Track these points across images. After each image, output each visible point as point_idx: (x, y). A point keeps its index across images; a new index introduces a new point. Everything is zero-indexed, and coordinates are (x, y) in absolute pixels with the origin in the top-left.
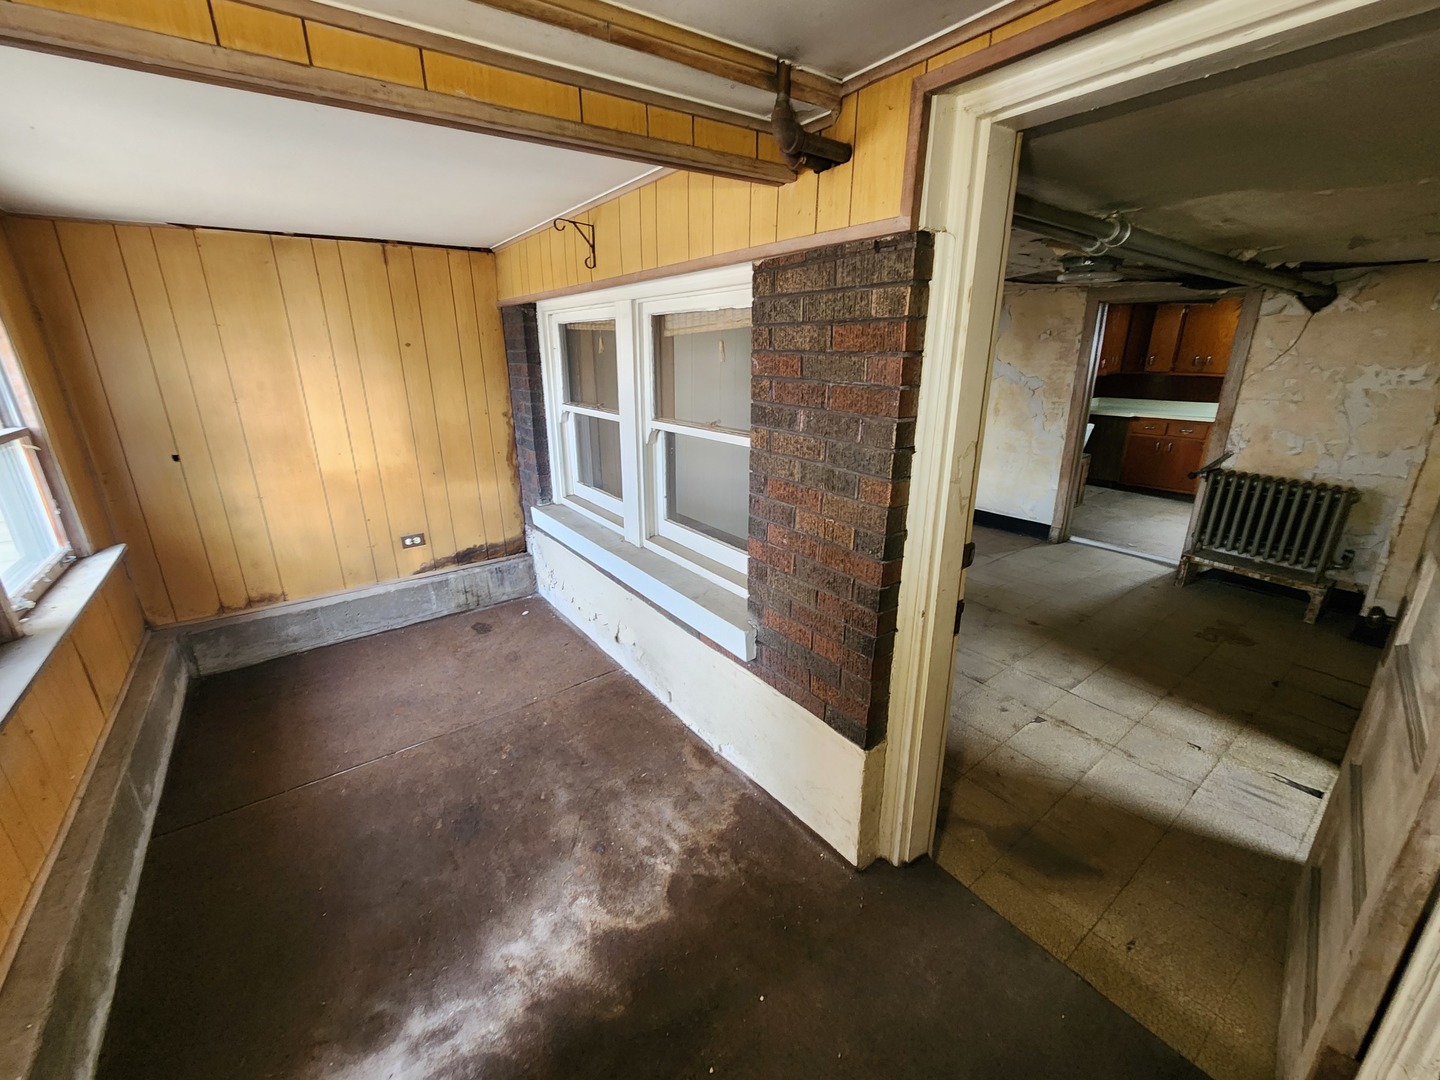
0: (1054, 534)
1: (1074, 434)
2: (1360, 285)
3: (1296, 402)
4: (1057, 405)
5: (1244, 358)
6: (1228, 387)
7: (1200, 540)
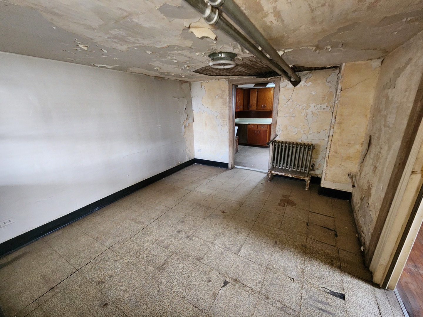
0: (230, 166)
1: (231, 131)
2: (306, 77)
3: (293, 117)
4: (224, 121)
5: (278, 102)
6: (274, 113)
7: (273, 165)
